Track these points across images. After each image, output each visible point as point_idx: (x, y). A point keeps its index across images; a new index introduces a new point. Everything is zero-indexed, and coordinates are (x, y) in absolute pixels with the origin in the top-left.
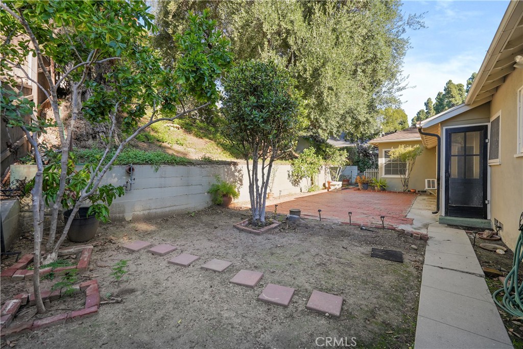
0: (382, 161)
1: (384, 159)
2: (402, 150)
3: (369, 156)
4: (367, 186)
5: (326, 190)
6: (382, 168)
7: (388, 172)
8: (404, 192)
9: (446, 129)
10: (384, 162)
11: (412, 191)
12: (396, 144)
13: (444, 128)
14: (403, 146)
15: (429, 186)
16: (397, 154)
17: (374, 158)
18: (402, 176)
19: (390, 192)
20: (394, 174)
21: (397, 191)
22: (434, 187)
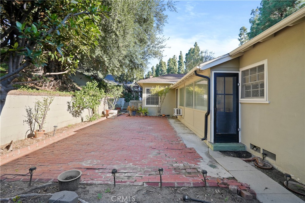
0: (145, 95)
1: (146, 94)
2: (159, 89)
3: (131, 92)
4: (136, 113)
5: (105, 118)
6: (144, 100)
7: (148, 103)
8: (160, 116)
10: (146, 96)
11: (163, 115)
12: (155, 85)
13: (213, 72)
16: (155, 92)
17: (134, 93)
18: (158, 106)
19: (150, 117)
20: (152, 104)
21: (154, 115)
22: (180, 114)
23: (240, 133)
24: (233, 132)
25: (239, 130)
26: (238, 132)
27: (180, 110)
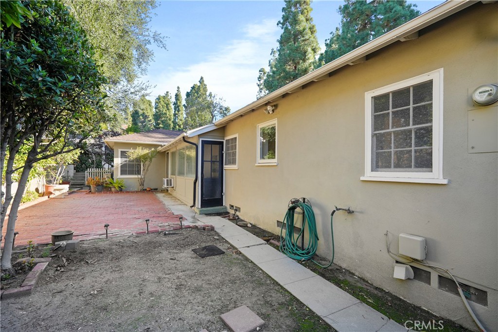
0: (118, 161)
1: (120, 159)
2: (141, 152)
3: (88, 154)
4: (103, 188)
6: (117, 168)
7: (123, 172)
8: (144, 191)
9: (202, 141)
10: (120, 162)
11: (147, 189)
12: (135, 146)
13: (201, 139)
14: (140, 148)
15: (168, 185)
16: (135, 156)
17: (94, 157)
18: (139, 176)
19: (129, 192)
20: (129, 174)
21: (133, 190)
22: (171, 185)
23: (224, 196)
24: (218, 196)
25: (223, 194)
26: (222, 196)
27: (171, 180)
